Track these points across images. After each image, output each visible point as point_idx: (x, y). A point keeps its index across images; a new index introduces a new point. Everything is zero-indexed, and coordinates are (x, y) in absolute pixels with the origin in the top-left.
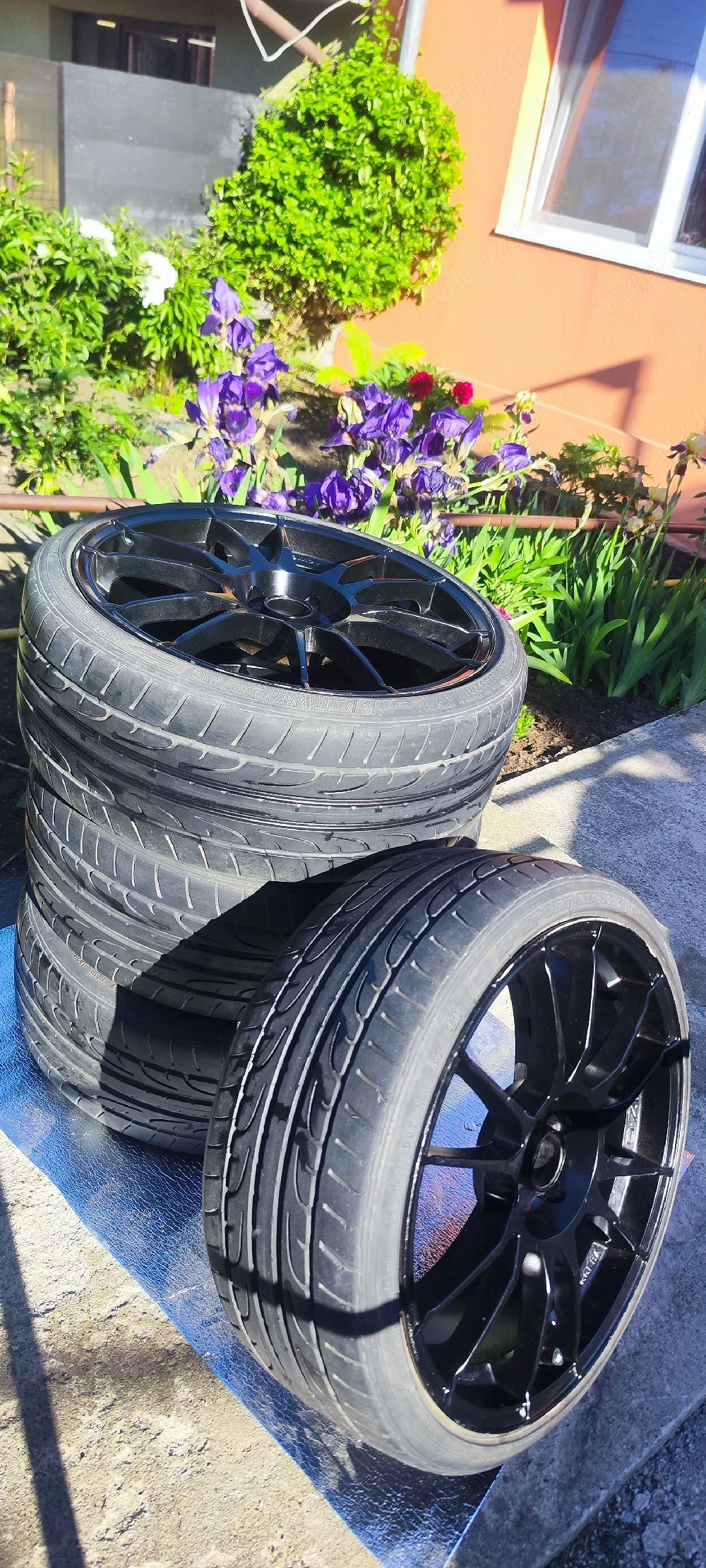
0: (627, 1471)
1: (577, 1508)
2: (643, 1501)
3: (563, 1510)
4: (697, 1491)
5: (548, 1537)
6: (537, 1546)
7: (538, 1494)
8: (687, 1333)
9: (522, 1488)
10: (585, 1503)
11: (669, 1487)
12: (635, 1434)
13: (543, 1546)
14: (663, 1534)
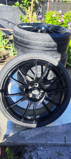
0: (40, 142)
1: (30, 141)
2: (41, 148)
3: (29, 140)
4: (49, 152)
5: (24, 140)
6: (22, 140)
7: (28, 136)
8: (63, 136)
9: (27, 135)
10: (31, 141)
11: (46, 149)
12: (45, 140)
13: (23, 141)
14: (40, 153)
